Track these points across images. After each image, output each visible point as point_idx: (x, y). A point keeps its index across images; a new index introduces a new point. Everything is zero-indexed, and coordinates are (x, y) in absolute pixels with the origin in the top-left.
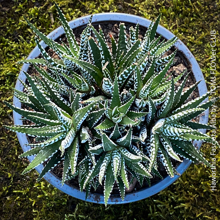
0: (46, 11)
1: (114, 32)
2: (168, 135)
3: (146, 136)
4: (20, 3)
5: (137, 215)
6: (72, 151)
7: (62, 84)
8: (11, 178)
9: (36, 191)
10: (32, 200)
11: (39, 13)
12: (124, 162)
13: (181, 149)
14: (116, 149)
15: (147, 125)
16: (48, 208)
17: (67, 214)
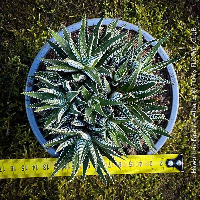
0: (188, 43)
1: (164, 101)
2: (78, 143)
3: (77, 126)
4: (195, 22)
5: (19, 114)
6: (66, 67)
7: (120, 60)
8: (50, 11)
9: (39, 32)
10: (32, 29)
11: (186, 37)
12: (57, 107)
13: (67, 153)
14: (68, 102)
15: (87, 126)
16: (26, 42)
17: (20, 58)
